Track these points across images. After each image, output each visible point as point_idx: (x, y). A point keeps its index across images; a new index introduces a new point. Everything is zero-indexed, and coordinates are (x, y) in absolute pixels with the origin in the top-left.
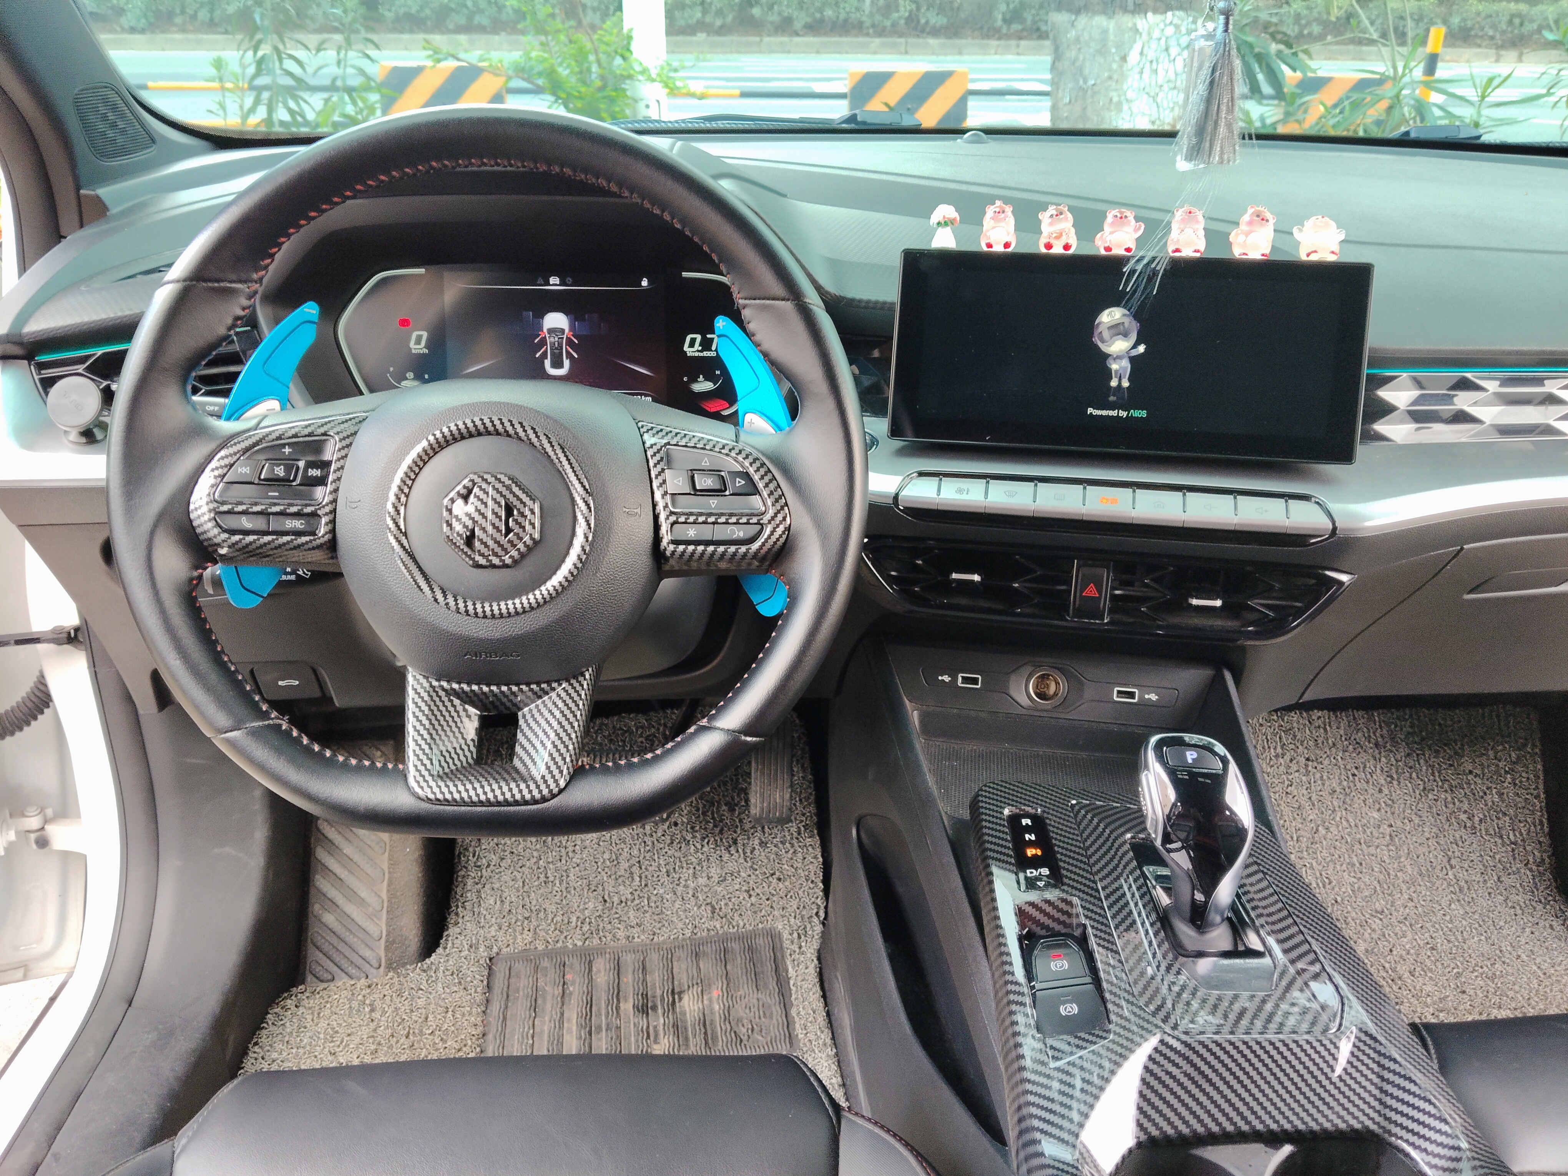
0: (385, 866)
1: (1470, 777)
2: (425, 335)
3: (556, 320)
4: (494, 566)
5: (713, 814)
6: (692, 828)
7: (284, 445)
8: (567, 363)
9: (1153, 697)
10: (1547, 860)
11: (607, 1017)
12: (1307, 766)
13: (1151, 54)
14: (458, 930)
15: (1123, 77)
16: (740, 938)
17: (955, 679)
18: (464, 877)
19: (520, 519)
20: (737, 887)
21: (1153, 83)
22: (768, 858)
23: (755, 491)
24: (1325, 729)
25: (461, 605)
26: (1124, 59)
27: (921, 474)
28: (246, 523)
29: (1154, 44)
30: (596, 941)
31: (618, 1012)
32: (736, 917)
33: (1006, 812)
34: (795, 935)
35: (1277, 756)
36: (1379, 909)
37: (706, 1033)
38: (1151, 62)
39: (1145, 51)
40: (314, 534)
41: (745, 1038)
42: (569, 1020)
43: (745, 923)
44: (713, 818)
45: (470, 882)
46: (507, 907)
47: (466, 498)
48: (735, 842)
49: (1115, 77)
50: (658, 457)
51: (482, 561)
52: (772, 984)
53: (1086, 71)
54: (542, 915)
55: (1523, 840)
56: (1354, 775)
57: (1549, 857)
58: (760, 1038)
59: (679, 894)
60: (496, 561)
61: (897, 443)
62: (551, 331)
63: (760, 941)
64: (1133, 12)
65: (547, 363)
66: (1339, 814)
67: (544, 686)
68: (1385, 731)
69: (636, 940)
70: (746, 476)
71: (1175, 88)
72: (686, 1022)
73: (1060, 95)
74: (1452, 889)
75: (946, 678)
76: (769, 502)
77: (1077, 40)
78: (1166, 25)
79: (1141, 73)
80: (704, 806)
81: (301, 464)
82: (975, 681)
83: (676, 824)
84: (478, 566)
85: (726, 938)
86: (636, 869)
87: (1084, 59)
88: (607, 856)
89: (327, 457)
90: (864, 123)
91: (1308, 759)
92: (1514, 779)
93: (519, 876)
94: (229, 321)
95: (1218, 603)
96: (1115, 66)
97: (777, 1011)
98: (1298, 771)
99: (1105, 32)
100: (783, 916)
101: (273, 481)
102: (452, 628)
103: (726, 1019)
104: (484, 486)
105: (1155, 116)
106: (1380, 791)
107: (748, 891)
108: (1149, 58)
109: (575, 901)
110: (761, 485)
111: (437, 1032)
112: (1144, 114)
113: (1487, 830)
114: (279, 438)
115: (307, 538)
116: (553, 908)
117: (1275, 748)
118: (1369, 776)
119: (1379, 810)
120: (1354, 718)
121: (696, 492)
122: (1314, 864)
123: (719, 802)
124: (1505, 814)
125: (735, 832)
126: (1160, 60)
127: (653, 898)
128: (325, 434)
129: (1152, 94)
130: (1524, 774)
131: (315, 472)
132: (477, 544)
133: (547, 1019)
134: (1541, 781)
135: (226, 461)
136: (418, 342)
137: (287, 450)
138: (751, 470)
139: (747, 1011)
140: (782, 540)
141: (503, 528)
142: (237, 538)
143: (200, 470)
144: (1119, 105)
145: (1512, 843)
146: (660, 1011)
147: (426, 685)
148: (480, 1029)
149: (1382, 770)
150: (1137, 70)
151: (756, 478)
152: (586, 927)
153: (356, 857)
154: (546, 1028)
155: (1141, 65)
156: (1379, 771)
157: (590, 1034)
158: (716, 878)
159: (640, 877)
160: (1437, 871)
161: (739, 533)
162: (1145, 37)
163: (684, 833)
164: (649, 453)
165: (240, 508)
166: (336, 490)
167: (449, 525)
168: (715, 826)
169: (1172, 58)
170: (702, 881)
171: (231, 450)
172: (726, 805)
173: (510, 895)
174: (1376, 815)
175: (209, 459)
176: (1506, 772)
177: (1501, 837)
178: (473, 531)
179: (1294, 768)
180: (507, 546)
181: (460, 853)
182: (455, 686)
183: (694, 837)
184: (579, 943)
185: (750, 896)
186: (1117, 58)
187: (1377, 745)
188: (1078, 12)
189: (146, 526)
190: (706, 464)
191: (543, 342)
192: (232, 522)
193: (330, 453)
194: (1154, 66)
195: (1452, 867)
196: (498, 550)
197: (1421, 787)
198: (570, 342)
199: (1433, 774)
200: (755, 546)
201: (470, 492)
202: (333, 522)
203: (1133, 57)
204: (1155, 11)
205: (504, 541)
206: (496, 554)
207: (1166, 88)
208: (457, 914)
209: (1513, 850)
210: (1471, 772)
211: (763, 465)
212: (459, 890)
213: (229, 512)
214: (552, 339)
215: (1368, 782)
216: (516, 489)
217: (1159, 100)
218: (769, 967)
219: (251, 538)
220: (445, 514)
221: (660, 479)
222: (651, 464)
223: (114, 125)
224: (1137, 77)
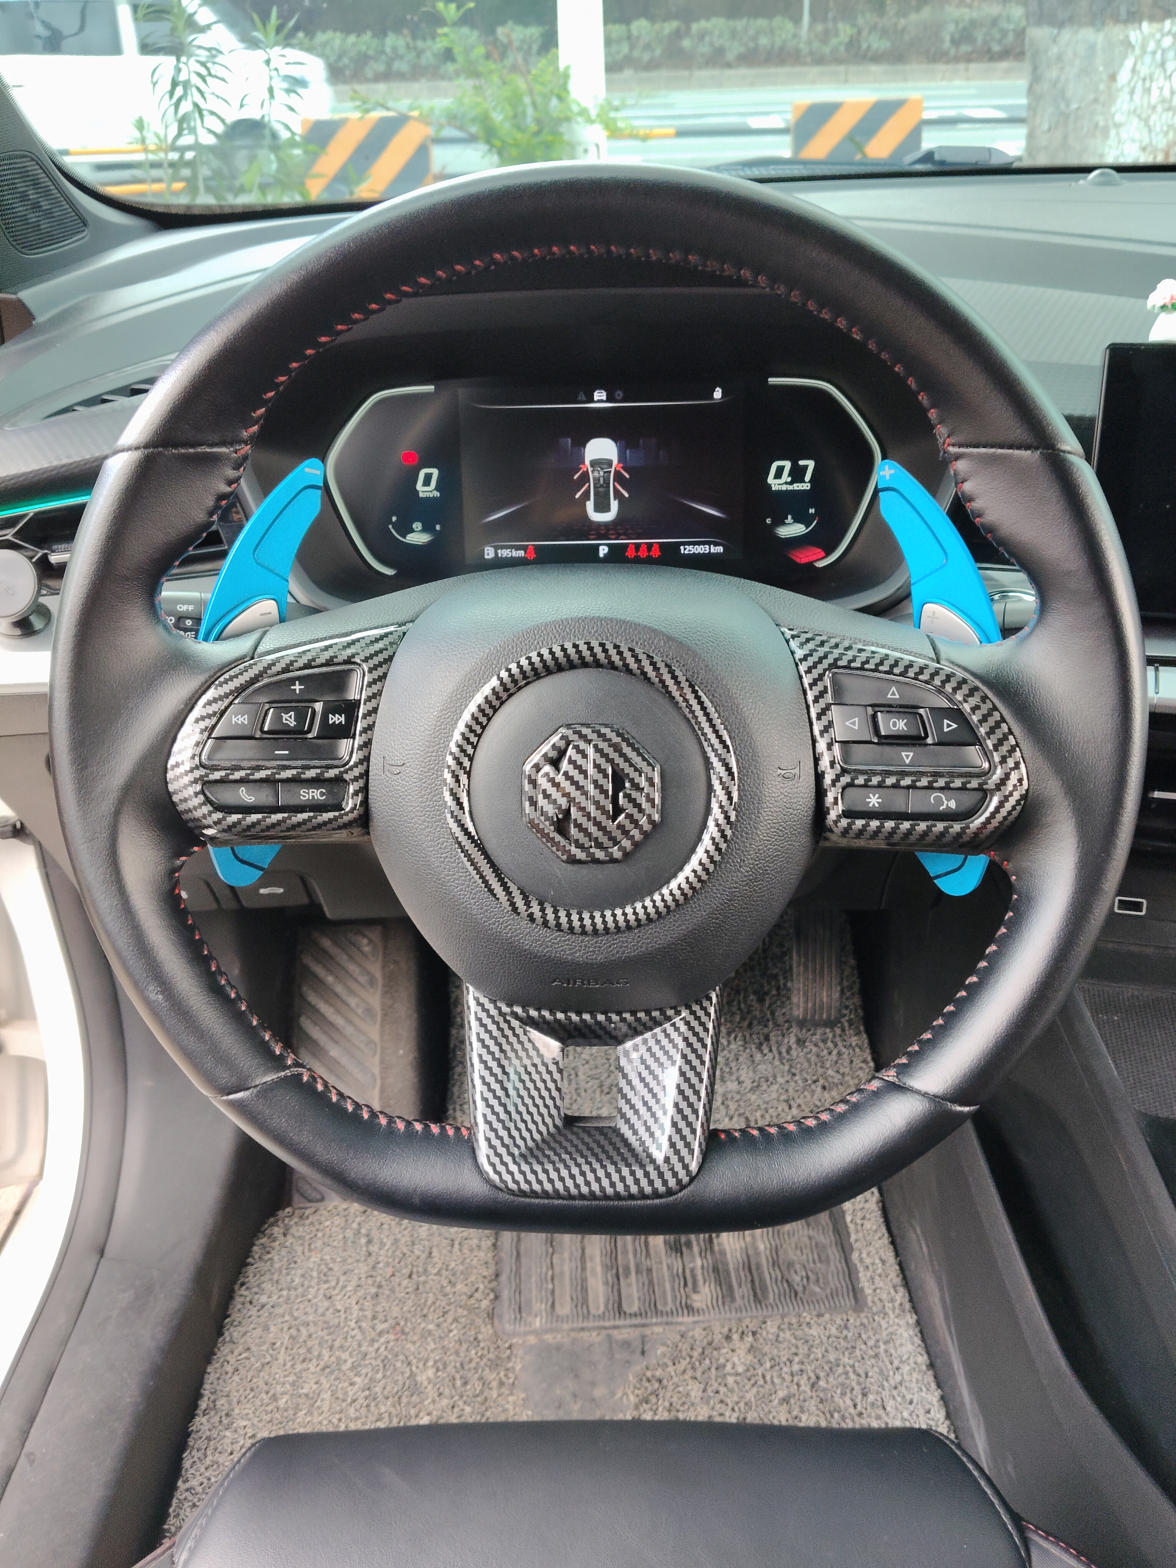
0: (376, 1070)
2: (436, 473)
3: (601, 449)
4: (597, 861)
5: (739, 1003)
7: (292, 681)
8: (614, 505)
11: (635, 1255)
13: (1144, 70)
15: (1111, 98)
19: (635, 794)
21: (1145, 104)
22: (809, 1060)
23: (974, 740)
25: (551, 917)
26: (1113, 77)
28: (246, 796)
29: (1148, 58)
31: (647, 1251)
37: (752, 1281)
38: (1144, 80)
39: (1138, 66)
40: (339, 807)
41: (800, 1289)
42: (592, 1258)
44: (739, 1009)
47: (555, 763)
48: (767, 1038)
49: (1102, 98)
51: (580, 855)
53: (1069, 94)
58: (817, 1290)
60: (600, 854)
62: (594, 463)
64: (1126, 22)
65: (590, 505)
67: (656, 1014)
70: (959, 716)
72: (727, 1264)
73: (1038, 122)
76: (996, 757)
77: (1060, 58)
78: (1163, 35)
79: (1132, 92)
81: (319, 707)
82: (1137, 907)
84: (573, 861)
87: (1067, 80)
89: (353, 694)
90: (942, 163)
94: (210, 502)
96: (1102, 87)
97: (834, 1253)
99: (1092, 48)
101: (280, 734)
102: (537, 949)
103: (775, 1263)
104: (582, 745)
105: (1146, 141)
107: (787, 1101)
108: (1142, 75)
110: (982, 730)
111: (444, 1273)
112: (1133, 141)
114: (286, 670)
115: (331, 815)
121: (878, 737)
123: (746, 990)
125: (766, 1026)
126: (1155, 77)
128: (348, 661)
129: (1144, 116)
131: (337, 719)
132: (573, 831)
133: (566, 1255)
135: (215, 707)
136: (427, 482)
137: (297, 687)
138: (967, 707)
139: (799, 1252)
140: (1017, 813)
141: (610, 807)
142: (235, 818)
143: (178, 721)
144: (1105, 133)
146: (696, 1249)
147: (494, 1012)
148: (492, 1269)
150: (1128, 89)
151: (974, 718)
153: (344, 1060)
154: (566, 1268)
155: (1132, 85)
157: (618, 1279)
158: (748, 1084)
161: (950, 803)
162: (1138, 51)
165: (237, 775)
166: (367, 744)
167: (533, 803)
168: (743, 1019)
169: (1168, 73)
171: (222, 691)
172: (755, 993)
175: (190, 705)
178: (567, 812)
180: (617, 834)
185: (790, 1107)
186: (1105, 77)
188: (1061, 25)
189: (107, 805)
190: (894, 696)
191: (585, 477)
192: (227, 796)
193: (356, 689)
194: (1148, 84)
196: (604, 839)
198: (618, 477)
200: (975, 823)
201: (562, 753)
202: (365, 790)
203: (1124, 76)
204: (1152, 19)
205: (611, 826)
206: (600, 846)
207: (1159, 108)
211: (985, 699)
212: (455, 1090)
213: (222, 781)
214: (596, 474)
216: (627, 750)
217: (1151, 123)
219: (254, 817)
220: (527, 787)
221: (824, 721)
222: (810, 697)
223: (36, 206)
224: (1128, 97)
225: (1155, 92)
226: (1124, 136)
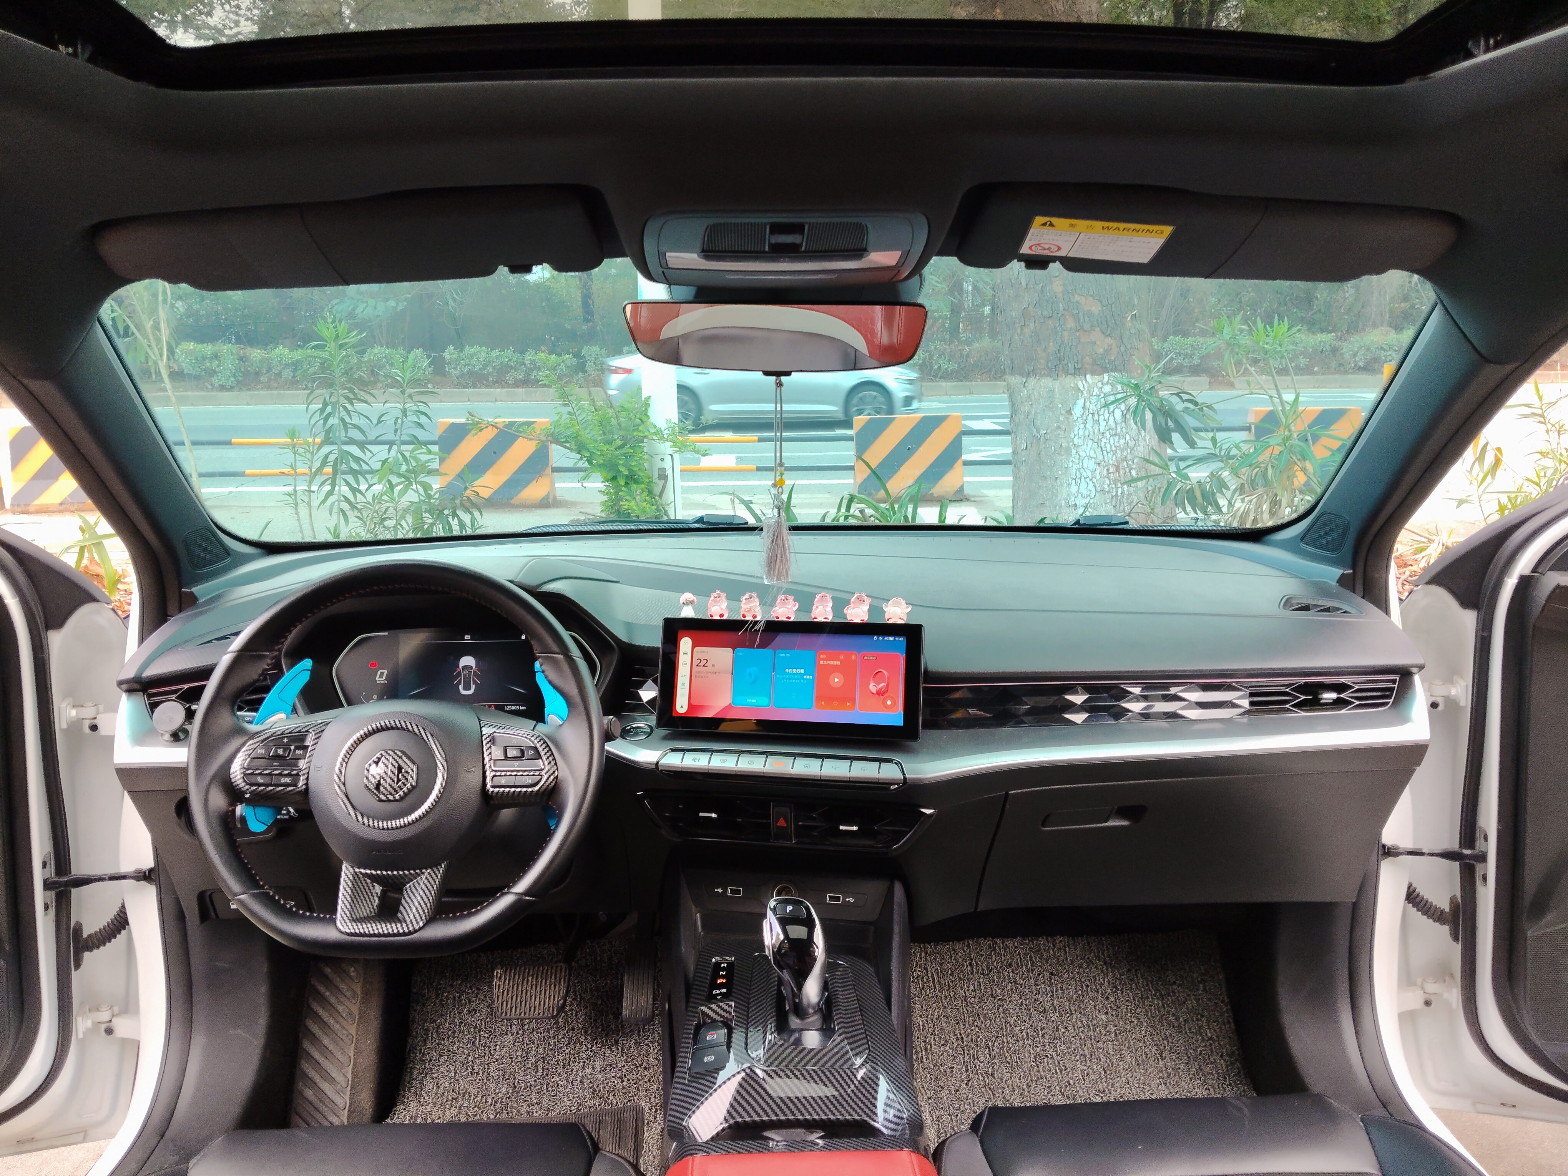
0: (352, 1054)
1: (1174, 987)
2: (386, 672)
3: (467, 661)
4: (390, 801)
6: (586, 1032)
7: (284, 738)
8: (473, 687)
9: (851, 900)
10: (1237, 1052)
12: (1051, 979)
13: (1092, 408)
14: (403, 1107)
15: (1070, 427)
16: (612, 1113)
17: (725, 891)
18: (411, 1068)
19: (406, 775)
20: (613, 1074)
21: (1096, 431)
23: (540, 757)
24: (1065, 951)
25: (371, 823)
26: (1069, 412)
27: (673, 750)
28: (260, 780)
29: (1094, 400)
30: (504, 1115)
32: (611, 1097)
33: (714, 960)
34: (654, 1110)
35: (1028, 971)
36: (1102, 1090)
38: (1093, 414)
39: (1087, 405)
40: (296, 785)
43: (617, 1101)
45: (416, 1072)
46: (441, 1091)
47: (377, 763)
48: (617, 1042)
49: (1063, 427)
50: (488, 740)
51: (383, 798)
52: (631, 1144)
53: (1038, 423)
54: (467, 1096)
55: (1218, 1037)
56: (1087, 986)
57: (1238, 1049)
59: (570, 1080)
60: (391, 798)
61: (664, 732)
62: (464, 667)
63: (626, 1115)
64: (1074, 374)
65: (461, 687)
66: (1075, 1016)
67: (418, 871)
68: (1111, 952)
69: (535, 1114)
70: (535, 749)
71: (1116, 435)
73: (1019, 442)
74: (1161, 1074)
75: (720, 890)
76: (546, 763)
77: (1029, 397)
78: (1103, 384)
79: (1085, 423)
80: (596, 1015)
81: (292, 747)
82: (738, 892)
83: (573, 1029)
84: (381, 800)
85: (603, 1113)
86: (540, 1064)
87: (1036, 413)
88: (519, 1053)
89: (307, 743)
91: (1052, 974)
92: (1205, 987)
93: (452, 1068)
94: (260, 672)
95: (855, 828)
96: (1062, 418)
98: (1044, 983)
99: (1052, 391)
100: (646, 1096)
101: (277, 757)
102: (365, 836)
104: (387, 757)
106: (1107, 998)
108: (1091, 411)
109: (492, 1086)
110: (542, 754)
112: (1090, 458)
113: (1190, 1029)
114: (282, 734)
115: (292, 788)
116: (475, 1092)
117: (1026, 966)
118: (1098, 987)
119: (1107, 1013)
120: (1089, 943)
121: (506, 758)
122: (1055, 1056)
124: (1202, 1016)
125: (617, 1035)
126: (1101, 413)
127: (551, 1084)
128: (307, 731)
130: (1212, 984)
131: (299, 752)
132: (381, 788)
134: (1224, 989)
135: (252, 747)
136: (381, 676)
137: (285, 740)
138: (538, 746)
140: (552, 784)
141: (396, 780)
142: (254, 788)
143: (237, 751)
144: (1068, 451)
145: (1210, 1039)
147: (352, 871)
149: (1109, 981)
150: (1081, 421)
151: (540, 749)
152: (498, 1105)
153: (331, 1047)
155: (1084, 417)
156: (1106, 983)
159: (543, 1069)
160: (1151, 1061)
161: (529, 781)
162: (1085, 395)
163: (579, 1035)
164: (484, 738)
165: (257, 772)
166: (310, 762)
167: (367, 778)
168: (603, 1030)
170: (588, 1071)
171: (255, 741)
173: (445, 1083)
174: (1104, 1017)
175: (243, 745)
176: (1200, 982)
177: (1201, 1035)
178: (379, 781)
179: (1041, 980)
180: (398, 789)
181: (410, 1050)
182: (368, 871)
183: (586, 1039)
184: (492, 1117)
186: (1063, 412)
187: (1105, 963)
188: (1028, 375)
189: (205, 782)
190: (514, 743)
191: (459, 674)
192: (253, 779)
193: (309, 742)
194: (1096, 417)
195: (1162, 1059)
196: (393, 792)
197: (1140, 995)
198: (475, 674)
199: (1147, 985)
200: (537, 788)
201: (379, 759)
202: (307, 779)
203: (1077, 411)
204: (1093, 373)
205: (396, 786)
206: (391, 794)
208: (404, 1096)
209: (1211, 1045)
210: (1175, 983)
211: (545, 742)
213: (252, 774)
214: (465, 673)
215: (1098, 992)
216: (404, 758)
218: (631, 1132)
219: (262, 788)
220: (366, 772)
221: (488, 752)
222: (484, 743)
223: (205, 549)
224: (1082, 426)
225: (1103, 423)
226: (1082, 454)
